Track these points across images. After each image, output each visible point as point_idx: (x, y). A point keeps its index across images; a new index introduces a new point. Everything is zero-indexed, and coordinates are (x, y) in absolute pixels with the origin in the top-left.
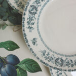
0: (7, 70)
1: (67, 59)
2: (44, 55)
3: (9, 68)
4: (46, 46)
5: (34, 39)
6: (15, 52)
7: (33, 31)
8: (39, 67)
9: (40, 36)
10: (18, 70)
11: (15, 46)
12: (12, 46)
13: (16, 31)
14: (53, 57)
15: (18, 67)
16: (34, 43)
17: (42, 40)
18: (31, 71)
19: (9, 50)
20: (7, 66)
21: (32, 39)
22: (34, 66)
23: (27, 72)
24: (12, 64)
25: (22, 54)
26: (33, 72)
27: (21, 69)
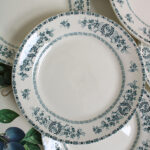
1: (67, 125)
2: (35, 114)
4: (41, 102)
7: (26, 79)
9: (35, 87)
10: (25, 146)
14: (48, 119)
16: (25, 96)
17: (37, 93)
21: (23, 90)
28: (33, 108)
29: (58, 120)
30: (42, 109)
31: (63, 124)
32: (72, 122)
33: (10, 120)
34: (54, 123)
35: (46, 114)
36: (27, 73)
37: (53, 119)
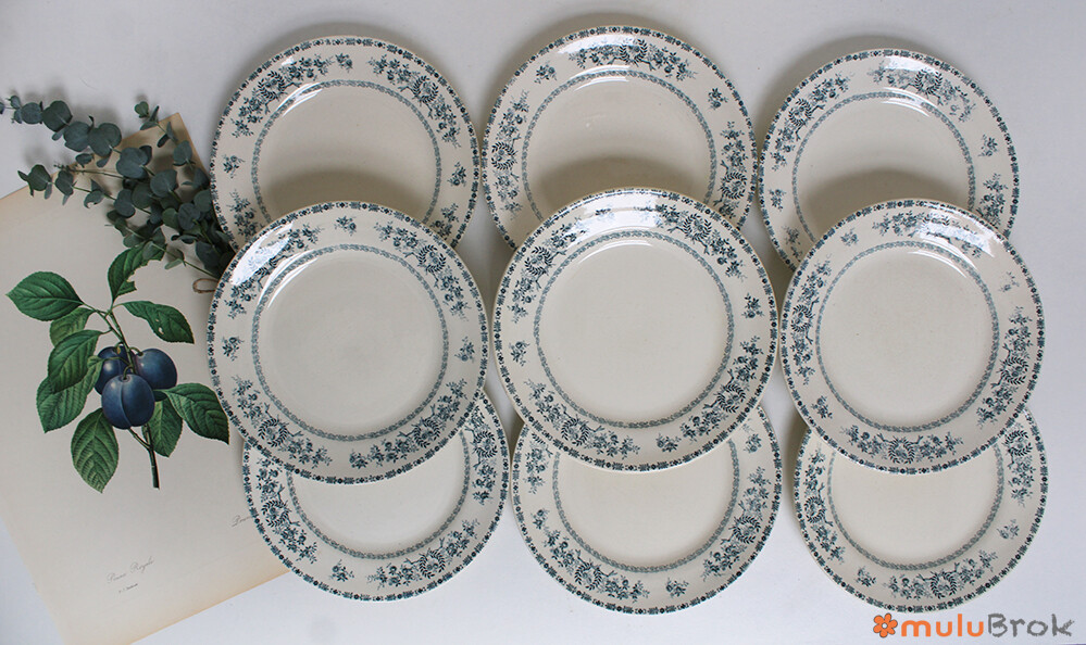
0: (127, 392)
1: (299, 434)
2: (241, 392)
3: (138, 387)
4: (259, 372)
5: (234, 340)
6: (175, 351)
7: (239, 316)
8: (228, 432)
9: (255, 339)
10: (159, 405)
11: (183, 331)
12: (174, 327)
13: (200, 292)
14: (263, 410)
15: (163, 397)
16: (228, 350)
17: (255, 351)
18: (196, 429)
19: (159, 334)
20: (131, 379)
21: (228, 339)
22: (212, 416)
23: (185, 423)
24: (149, 382)
25: (189, 364)
26: (201, 434)
27: (168, 407)
28: (239, 381)
29: (284, 419)
30: (257, 386)
31: (293, 428)
32: (312, 430)
33: (170, 337)
34: (274, 422)
35: (263, 399)
36: (245, 304)
37: (275, 412)
